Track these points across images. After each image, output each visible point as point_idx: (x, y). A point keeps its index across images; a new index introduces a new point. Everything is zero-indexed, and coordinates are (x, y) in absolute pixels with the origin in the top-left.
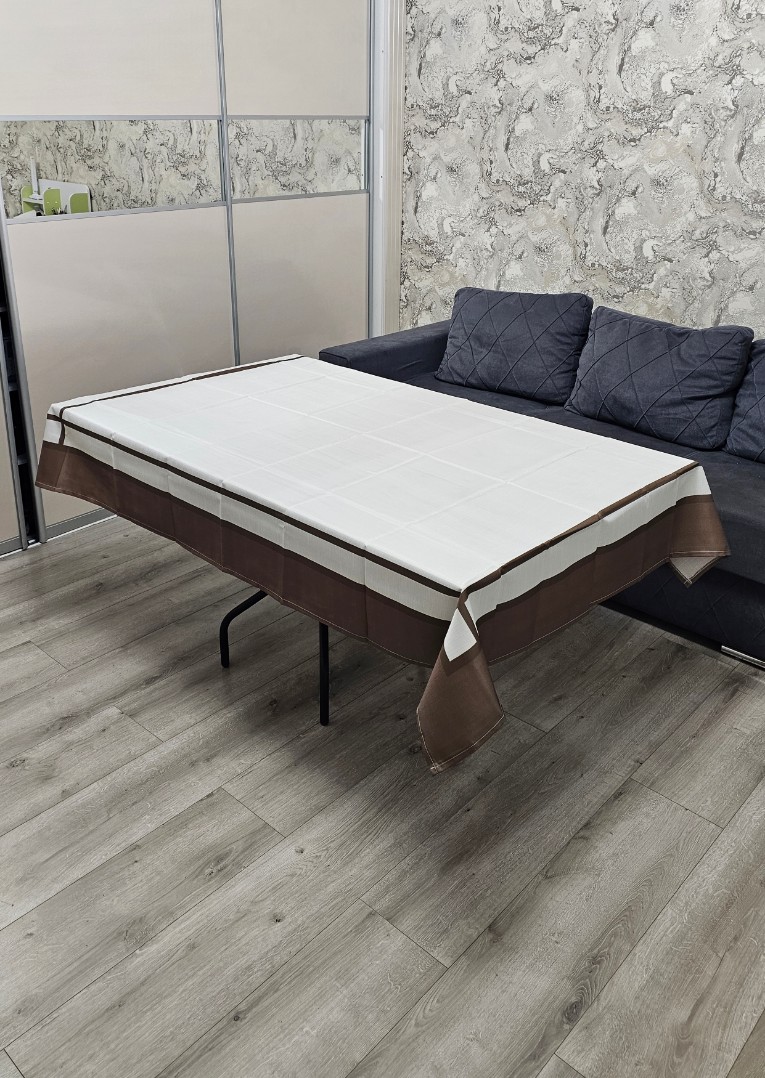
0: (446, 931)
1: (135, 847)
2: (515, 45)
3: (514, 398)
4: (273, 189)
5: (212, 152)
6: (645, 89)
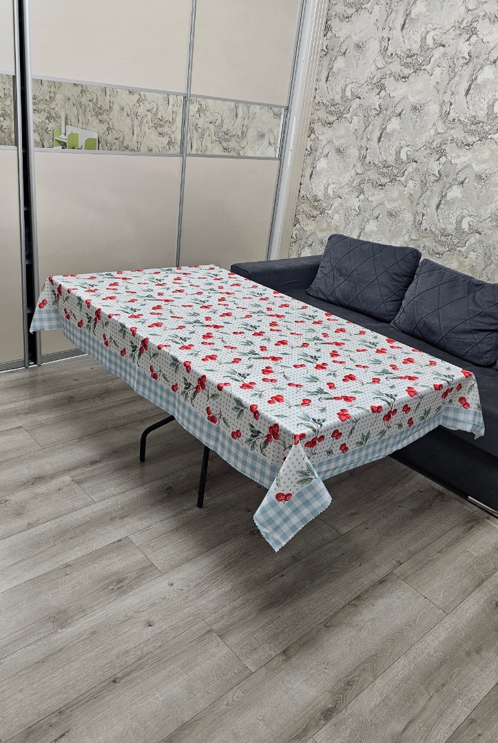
0: (255, 649)
1: (68, 565)
2: (396, 67)
3: (357, 314)
6: (482, 109)
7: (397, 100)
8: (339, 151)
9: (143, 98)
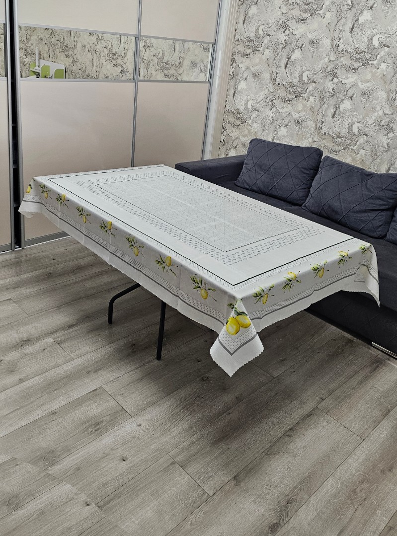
0: (212, 476)
1: (54, 413)
2: (296, 12)
3: (275, 199)
4: (160, 76)
5: (130, 54)
6: (363, 42)
7: (298, 36)
8: (255, 76)
9: (100, 38)
